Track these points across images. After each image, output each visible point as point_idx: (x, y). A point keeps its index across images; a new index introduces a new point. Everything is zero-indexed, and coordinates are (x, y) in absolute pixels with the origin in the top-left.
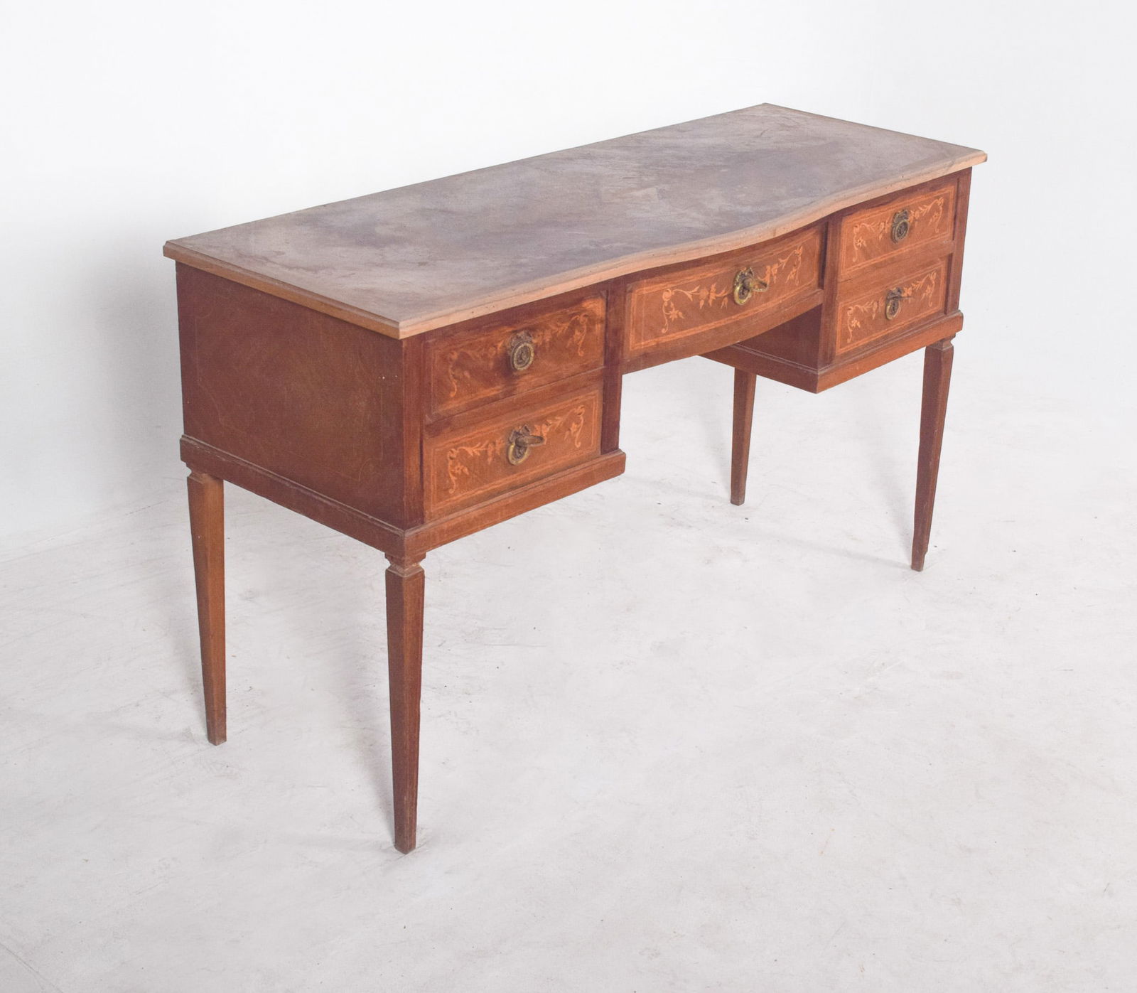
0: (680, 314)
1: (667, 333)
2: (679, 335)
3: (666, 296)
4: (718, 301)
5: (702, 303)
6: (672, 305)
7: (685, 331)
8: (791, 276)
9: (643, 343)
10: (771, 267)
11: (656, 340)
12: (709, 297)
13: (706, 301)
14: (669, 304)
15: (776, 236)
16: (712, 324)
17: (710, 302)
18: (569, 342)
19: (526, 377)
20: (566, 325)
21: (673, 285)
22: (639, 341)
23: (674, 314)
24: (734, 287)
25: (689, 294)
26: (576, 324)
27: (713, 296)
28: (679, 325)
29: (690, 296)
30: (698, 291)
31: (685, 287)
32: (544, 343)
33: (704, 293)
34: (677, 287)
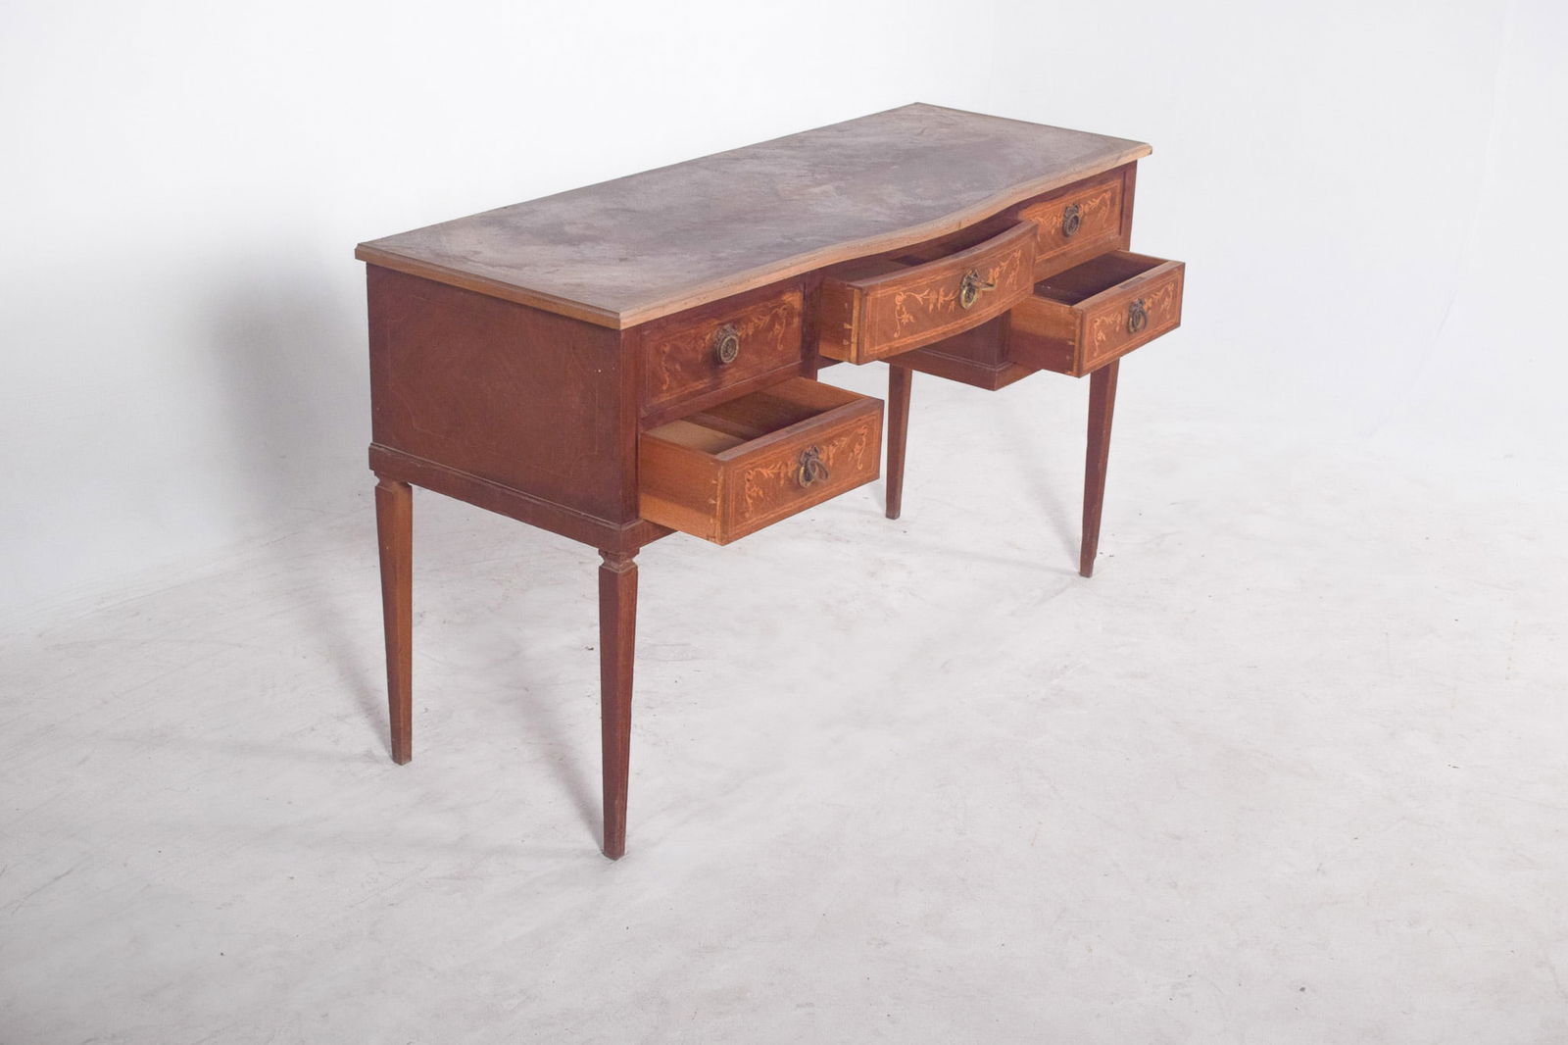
0: (911, 318)
1: (899, 338)
2: (909, 340)
3: (899, 299)
4: (946, 305)
5: (931, 307)
6: (904, 309)
7: (915, 336)
8: (1010, 280)
9: (876, 348)
10: (994, 270)
11: (889, 344)
12: (937, 299)
13: (935, 305)
14: (901, 308)
15: (962, 228)
16: (940, 328)
17: (939, 305)
18: (770, 335)
19: (732, 371)
20: (767, 319)
21: (905, 289)
22: (873, 345)
23: (906, 318)
24: (961, 291)
25: (919, 297)
26: (775, 318)
27: (941, 300)
28: (910, 329)
29: (920, 300)
30: (928, 295)
31: (915, 290)
32: (747, 335)
33: (933, 297)
34: (909, 290)
